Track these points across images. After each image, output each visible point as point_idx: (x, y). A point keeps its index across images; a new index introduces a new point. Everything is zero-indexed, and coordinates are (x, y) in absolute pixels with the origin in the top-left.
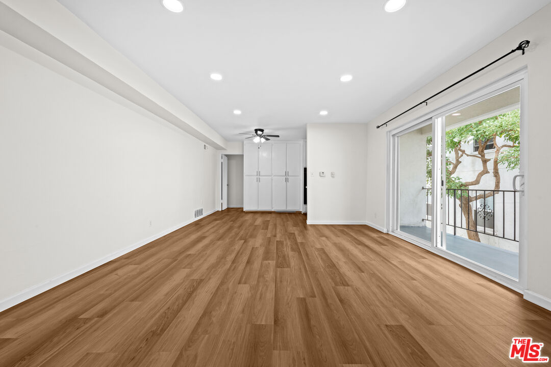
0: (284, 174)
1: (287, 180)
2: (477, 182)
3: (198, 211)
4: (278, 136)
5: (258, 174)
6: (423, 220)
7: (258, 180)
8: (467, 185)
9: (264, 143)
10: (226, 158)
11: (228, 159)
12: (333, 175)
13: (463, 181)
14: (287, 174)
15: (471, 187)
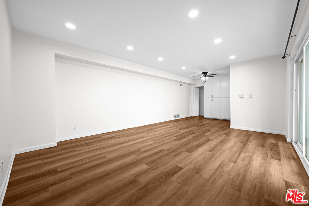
0: (229, 96)
3: (176, 115)
5: (212, 96)
7: (212, 100)
10: (198, 89)
11: (200, 89)
12: (251, 96)
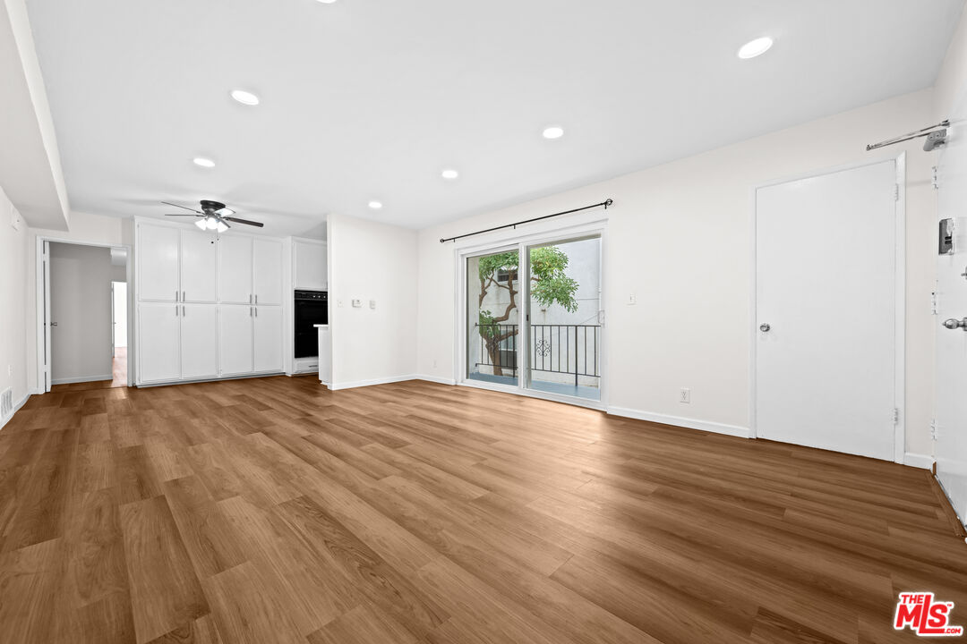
0: (248, 300)
1: (253, 313)
2: (506, 317)
4: (261, 225)
5: (180, 297)
6: (476, 365)
7: (181, 311)
8: (495, 321)
9: (223, 234)
12: (372, 305)
13: (494, 315)
14: (253, 300)
15: (501, 323)
